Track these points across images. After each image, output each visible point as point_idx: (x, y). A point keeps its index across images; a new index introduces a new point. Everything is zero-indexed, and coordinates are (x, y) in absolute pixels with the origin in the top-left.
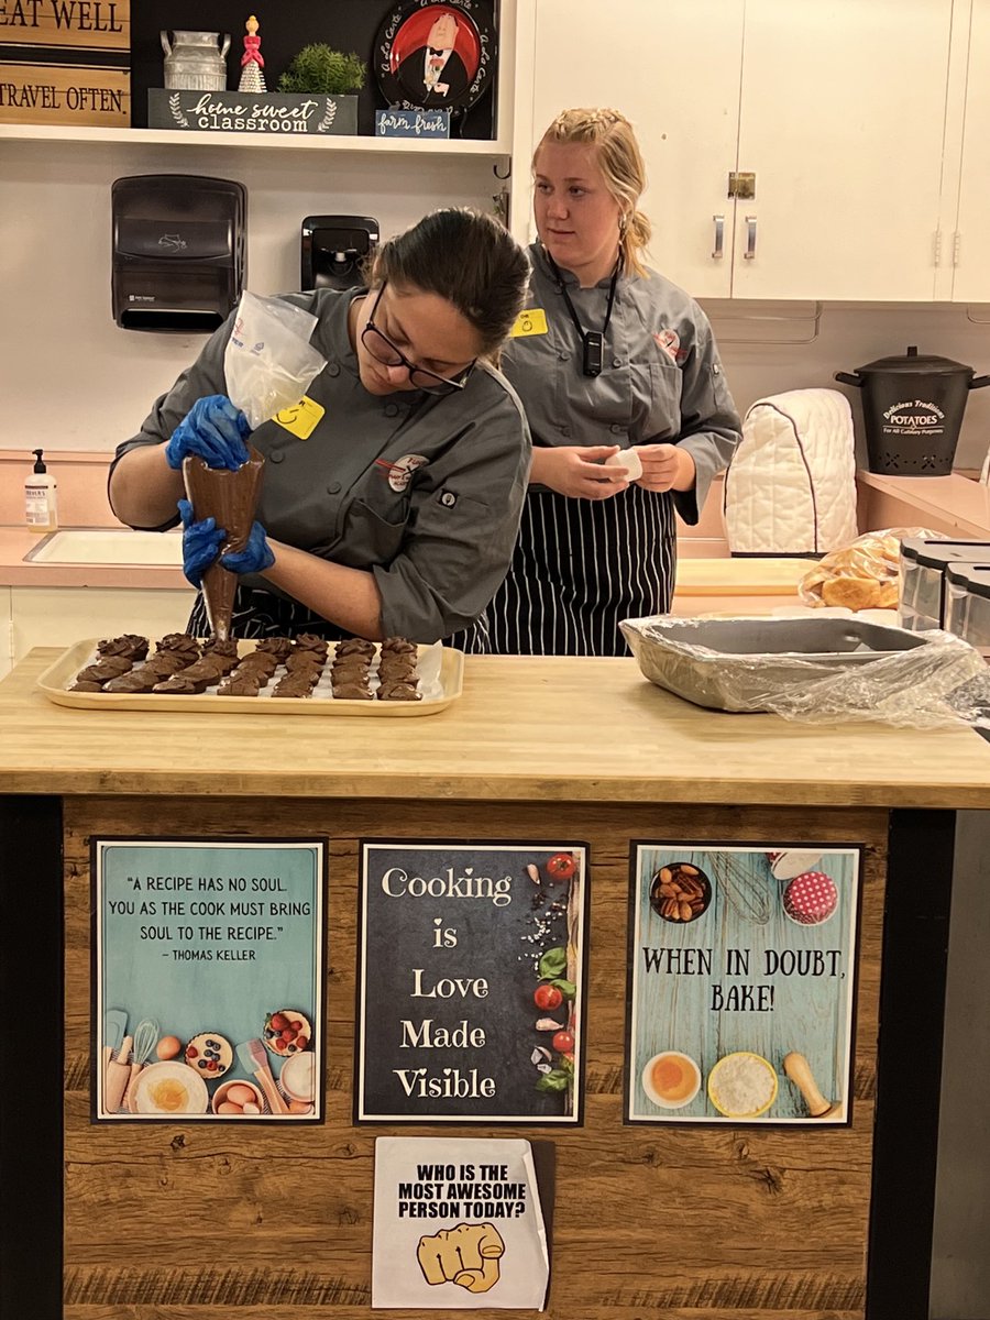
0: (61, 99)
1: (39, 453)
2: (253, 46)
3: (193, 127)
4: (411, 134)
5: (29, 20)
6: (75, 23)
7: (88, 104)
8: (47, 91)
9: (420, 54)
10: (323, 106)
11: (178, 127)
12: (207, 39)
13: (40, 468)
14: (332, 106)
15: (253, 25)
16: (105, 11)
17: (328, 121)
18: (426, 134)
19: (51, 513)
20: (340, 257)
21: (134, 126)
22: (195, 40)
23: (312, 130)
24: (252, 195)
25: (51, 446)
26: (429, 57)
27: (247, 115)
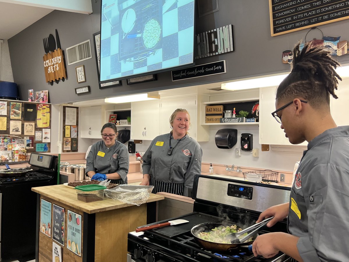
0: (214, 120)
1: (211, 164)
2: (234, 112)
3: (225, 122)
4: (250, 122)
5: (211, 111)
6: (216, 111)
7: (217, 120)
8: (213, 119)
9: (256, 111)
10: (240, 119)
11: (223, 122)
12: (229, 111)
13: (211, 166)
14: (241, 119)
15: (234, 109)
16: (219, 109)
17: (240, 121)
18: (252, 122)
19: (212, 172)
20: (246, 139)
21: (220, 123)
22: (228, 111)
23: (238, 122)
24: (238, 131)
25: (213, 163)
26: (257, 111)
27: (231, 121)
